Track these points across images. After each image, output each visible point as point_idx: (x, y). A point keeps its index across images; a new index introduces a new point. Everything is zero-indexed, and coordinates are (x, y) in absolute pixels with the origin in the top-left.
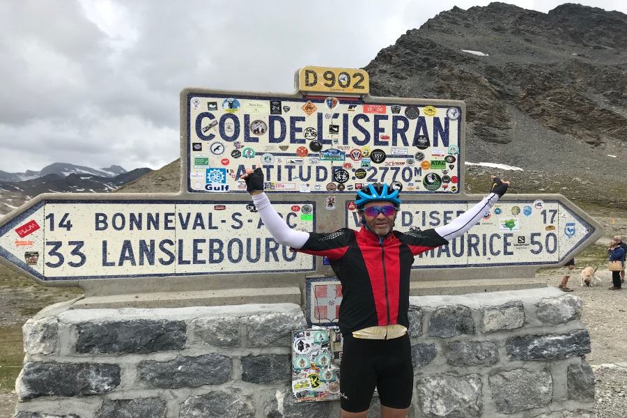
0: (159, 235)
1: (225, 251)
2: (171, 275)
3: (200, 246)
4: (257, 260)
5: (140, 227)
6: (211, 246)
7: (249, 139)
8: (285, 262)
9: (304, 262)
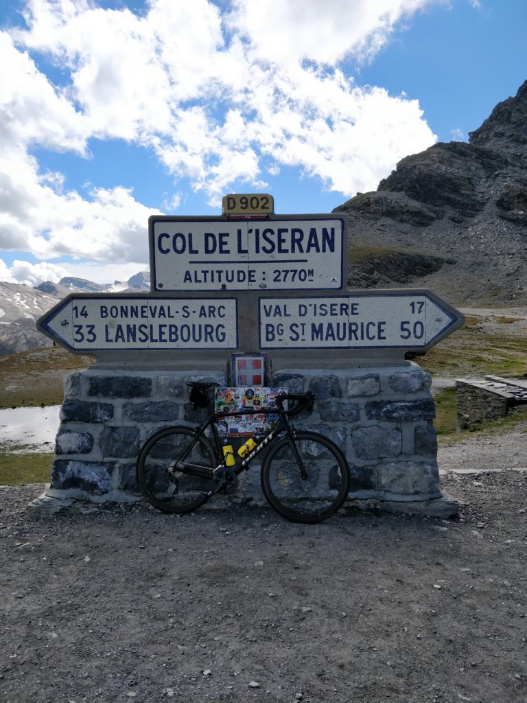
0: (137, 321)
1: (179, 333)
2: (146, 349)
3: (164, 329)
4: (199, 340)
5: (126, 316)
6: (170, 330)
7: (192, 252)
8: (218, 342)
9: (230, 342)
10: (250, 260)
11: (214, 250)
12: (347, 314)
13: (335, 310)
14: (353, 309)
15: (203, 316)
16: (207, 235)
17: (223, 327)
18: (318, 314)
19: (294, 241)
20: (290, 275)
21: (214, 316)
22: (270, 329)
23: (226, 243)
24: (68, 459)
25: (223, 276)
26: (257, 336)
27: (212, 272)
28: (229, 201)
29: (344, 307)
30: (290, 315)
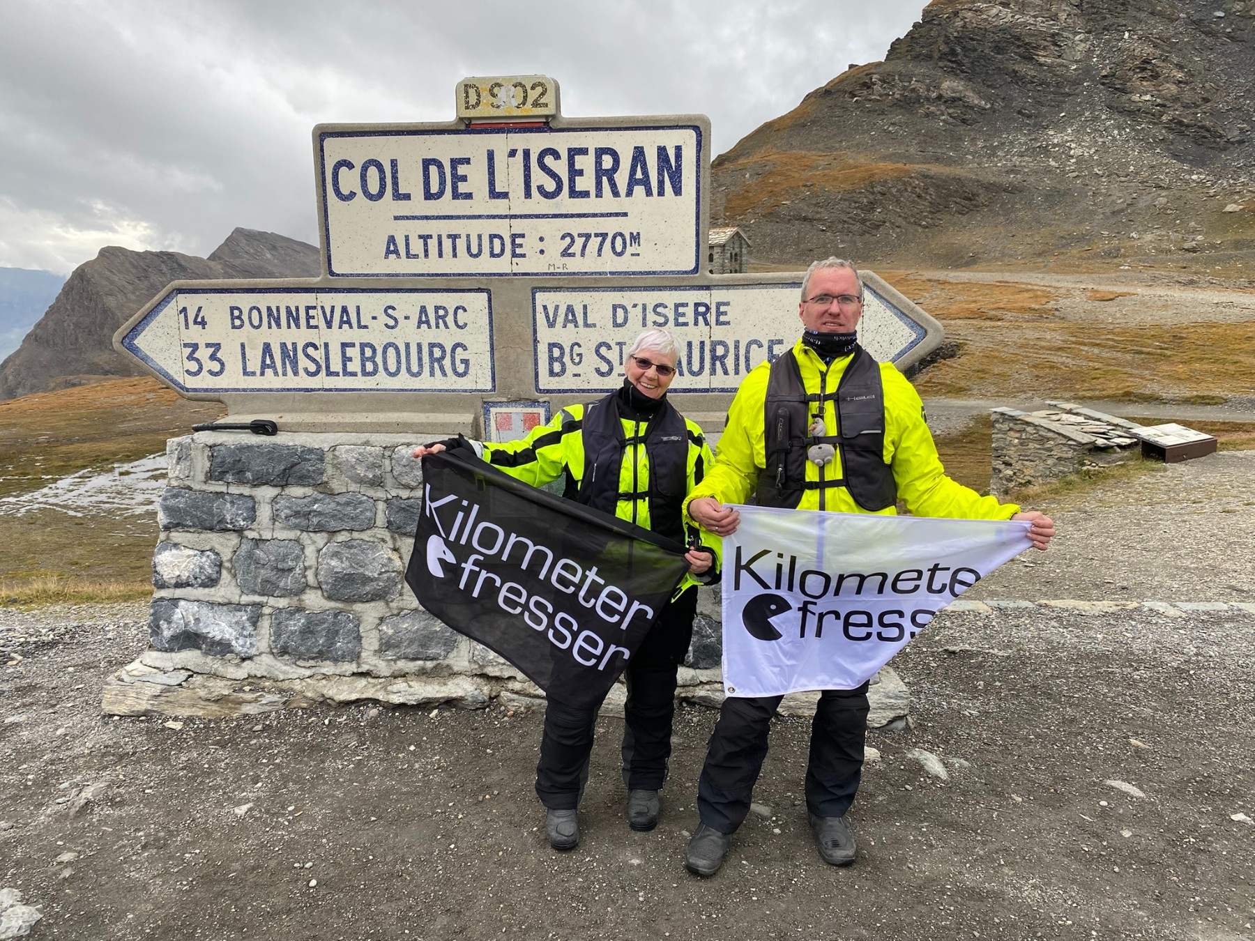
0: (300, 336)
1: (379, 359)
2: (319, 390)
3: (350, 352)
4: (419, 374)
5: (279, 326)
6: (363, 353)
7: (398, 196)
8: (455, 378)
9: (479, 378)
10: (512, 213)
11: (441, 194)
12: (707, 323)
13: (683, 315)
14: (719, 314)
15: (424, 326)
16: (427, 163)
17: (465, 349)
18: (649, 323)
19: (600, 172)
20: (594, 243)
21: (447, 327)
22: (556, 352)
23: (464, 178)
24: (176, 597)
25: (462, 244)
26: (531, 366)
27: (440, 237)
28: (467, 93)
29: (702, 309)
30: (594, 325)
